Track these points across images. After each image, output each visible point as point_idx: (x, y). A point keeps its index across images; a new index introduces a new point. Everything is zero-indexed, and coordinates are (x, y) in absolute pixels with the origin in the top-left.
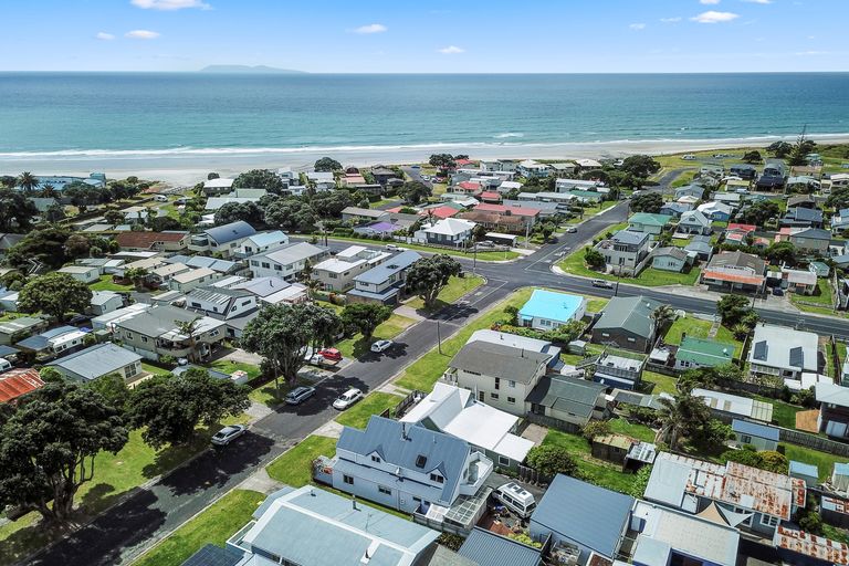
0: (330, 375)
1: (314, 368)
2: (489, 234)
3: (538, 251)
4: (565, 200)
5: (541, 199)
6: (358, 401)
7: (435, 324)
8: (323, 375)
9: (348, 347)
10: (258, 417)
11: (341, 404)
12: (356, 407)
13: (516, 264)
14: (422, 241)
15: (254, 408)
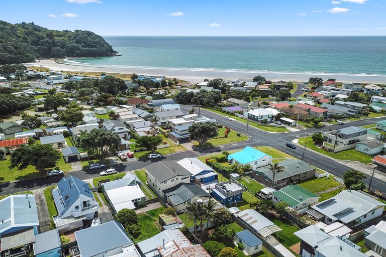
0: (120, 162)
1: (118, 158)
2: (282, 119)
6: (112, 174)
7: (193, 152)
8: (118, 162)
9: (143, 154)
10: (74, 170)
11: (103, 173)
12: (108, 176)
13: (278, 135)
14: (245, 117)
15: (77, 167)
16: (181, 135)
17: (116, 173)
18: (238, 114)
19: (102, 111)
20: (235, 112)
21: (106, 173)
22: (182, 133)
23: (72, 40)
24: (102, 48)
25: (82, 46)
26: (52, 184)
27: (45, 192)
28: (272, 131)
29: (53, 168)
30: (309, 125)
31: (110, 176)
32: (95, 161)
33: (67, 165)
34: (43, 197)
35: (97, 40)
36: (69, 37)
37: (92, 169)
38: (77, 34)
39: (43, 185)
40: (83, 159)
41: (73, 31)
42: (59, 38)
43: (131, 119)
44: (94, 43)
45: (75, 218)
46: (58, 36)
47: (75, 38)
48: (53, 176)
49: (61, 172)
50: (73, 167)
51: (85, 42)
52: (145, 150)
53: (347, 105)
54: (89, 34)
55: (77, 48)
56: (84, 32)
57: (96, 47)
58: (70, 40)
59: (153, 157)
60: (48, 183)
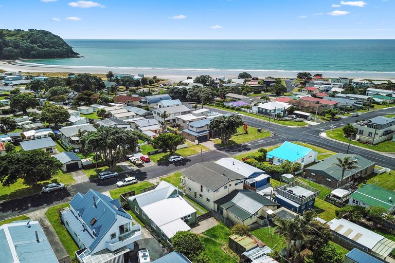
0: (135, 168)
1: (131, 164)
2: (296, 112)
3: (322, 124)
4: (364, 99)
5: (348, 98)
6: (132, 184)
7: (218, 153)
8: (133, 168)
9: (159, 156)
10: (79, 182)
11: (120, 183)
12: (128, 187)
13: (300, 129)
14: (255, 112)
15: (81, 178)
16: (198, 133)
17: (136, 183)
18: (246, 110)
19: (87, 110)
20: (242, 107)
21: (125, 183)
22: (199, 130)
23: (26, 39)
24: (62, 48)
25: (38, 46)
26: (54, 203)
27: (48, 215)
28: (292, 126)
29: (49, 181)
30: (325, 118)
31: (131, 186)
32: (103, 168)
33: (67, 176)
34: (48, 223)
35: (55, 40)
36: (22, 36)
37: (103, 179)
38: (32, 34)
39: (41, 205)
40: (86, 167)
41: (26, 30)
42: (10, 38)
43: (128, 117)
44: (52, 43)
45: (111, 252)
46: (9, 36)
47: (29, 38)
48: (52, 192)
49: (62, 185)
50: (75, 178)
51: (41, 42)
52: (160, 152)
53: (350, 97)
54: (46, 33)
55: (32, 49)
56: (39, 31)
57: (54, 47)
58: (23, 40)
59: (176, 160)
60: (49, 202)
